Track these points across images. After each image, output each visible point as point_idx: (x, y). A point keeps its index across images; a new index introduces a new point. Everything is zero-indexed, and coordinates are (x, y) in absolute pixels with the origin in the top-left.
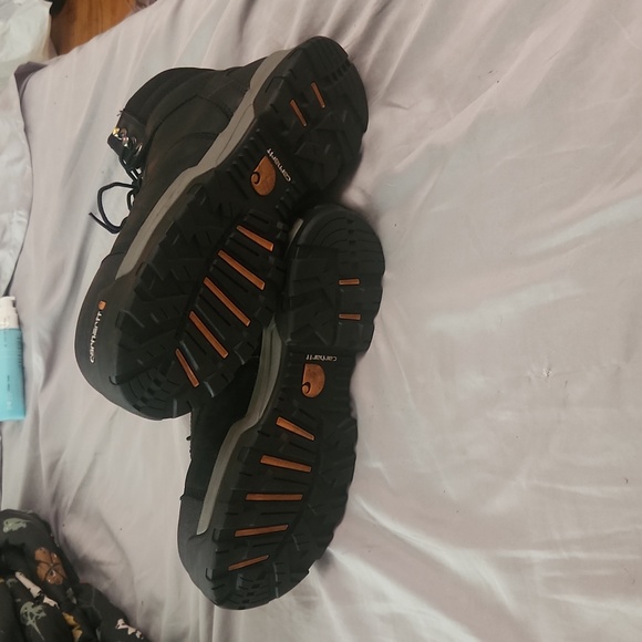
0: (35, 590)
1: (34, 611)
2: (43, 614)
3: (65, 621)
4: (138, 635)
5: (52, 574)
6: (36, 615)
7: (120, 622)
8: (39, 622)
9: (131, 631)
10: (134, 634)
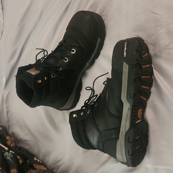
0: (6, 149)
1: (9, 155)
2: (12, 156)
3: (17, 158)
4: (41, 162)
5: (12, 144)
6: (10, 156)
7: (35, 158)
8: (11, 158)
9: (38, 161)
10: (40, 162)
